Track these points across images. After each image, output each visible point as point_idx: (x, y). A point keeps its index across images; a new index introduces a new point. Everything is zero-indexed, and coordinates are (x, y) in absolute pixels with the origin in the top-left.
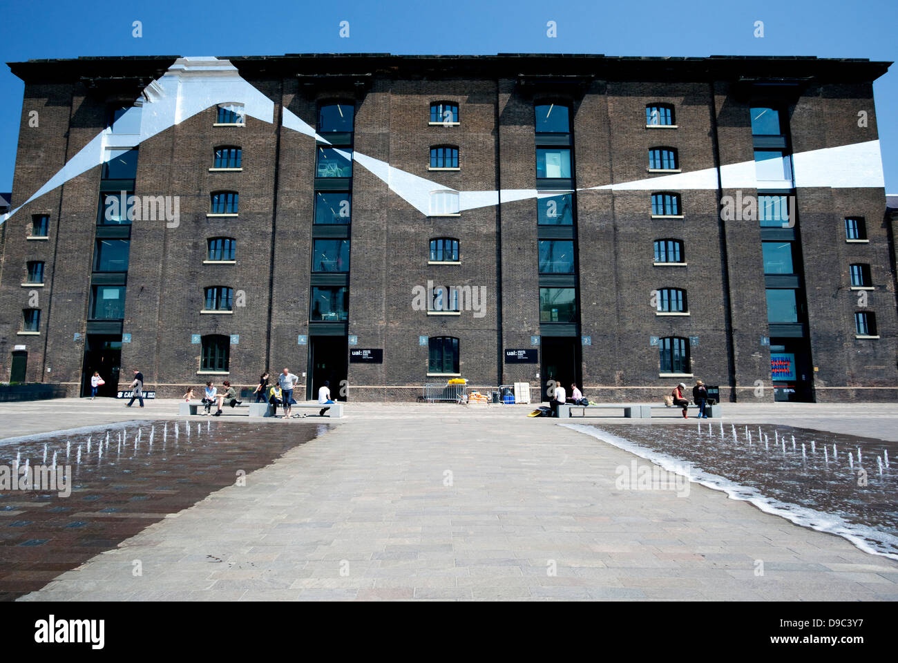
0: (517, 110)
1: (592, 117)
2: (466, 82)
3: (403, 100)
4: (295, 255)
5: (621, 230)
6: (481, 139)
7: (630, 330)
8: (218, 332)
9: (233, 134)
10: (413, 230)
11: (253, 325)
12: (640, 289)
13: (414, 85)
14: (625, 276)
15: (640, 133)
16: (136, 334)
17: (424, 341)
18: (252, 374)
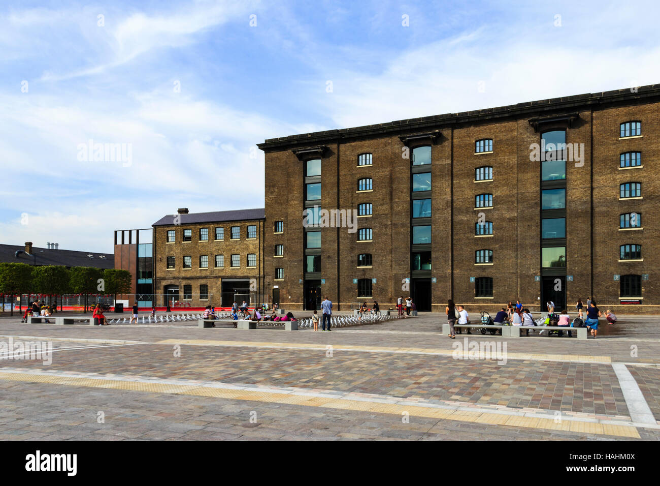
0: (529, 140)
1: (580, 138)
2: (497, 125)
3: (459, 141)
4: (403, 236)
5: (597, 210)
6: (506, 160)
7: (600, 271)
8: (366, 277)
9: (367, 171)
10: (466, 219)
11: (383, 273)
12: (608, 246)
13: (465, 131)
14: (597, 238)
15: (614, 144)
16: (327, 279)
17: (473, 280)
18: (384, 298)
